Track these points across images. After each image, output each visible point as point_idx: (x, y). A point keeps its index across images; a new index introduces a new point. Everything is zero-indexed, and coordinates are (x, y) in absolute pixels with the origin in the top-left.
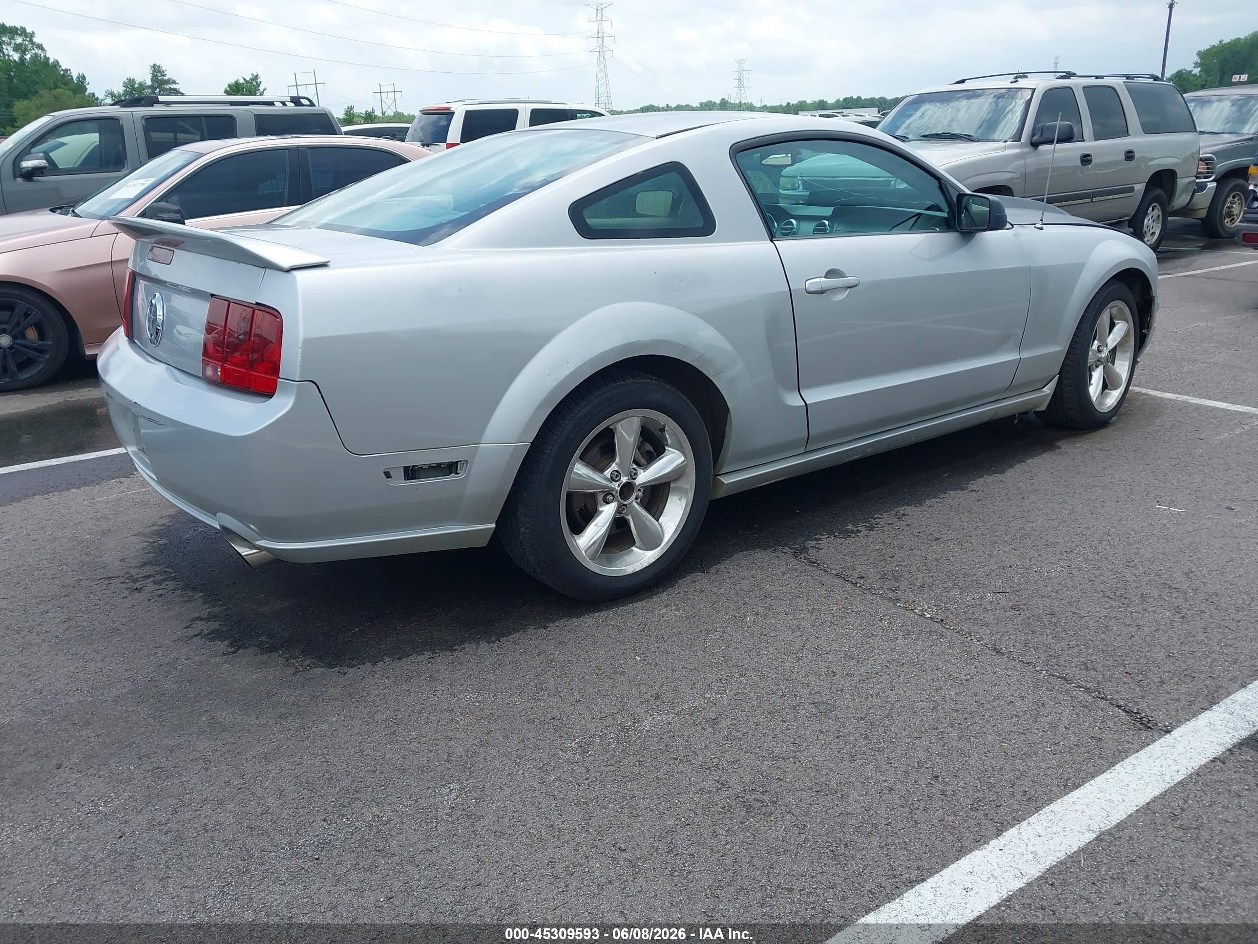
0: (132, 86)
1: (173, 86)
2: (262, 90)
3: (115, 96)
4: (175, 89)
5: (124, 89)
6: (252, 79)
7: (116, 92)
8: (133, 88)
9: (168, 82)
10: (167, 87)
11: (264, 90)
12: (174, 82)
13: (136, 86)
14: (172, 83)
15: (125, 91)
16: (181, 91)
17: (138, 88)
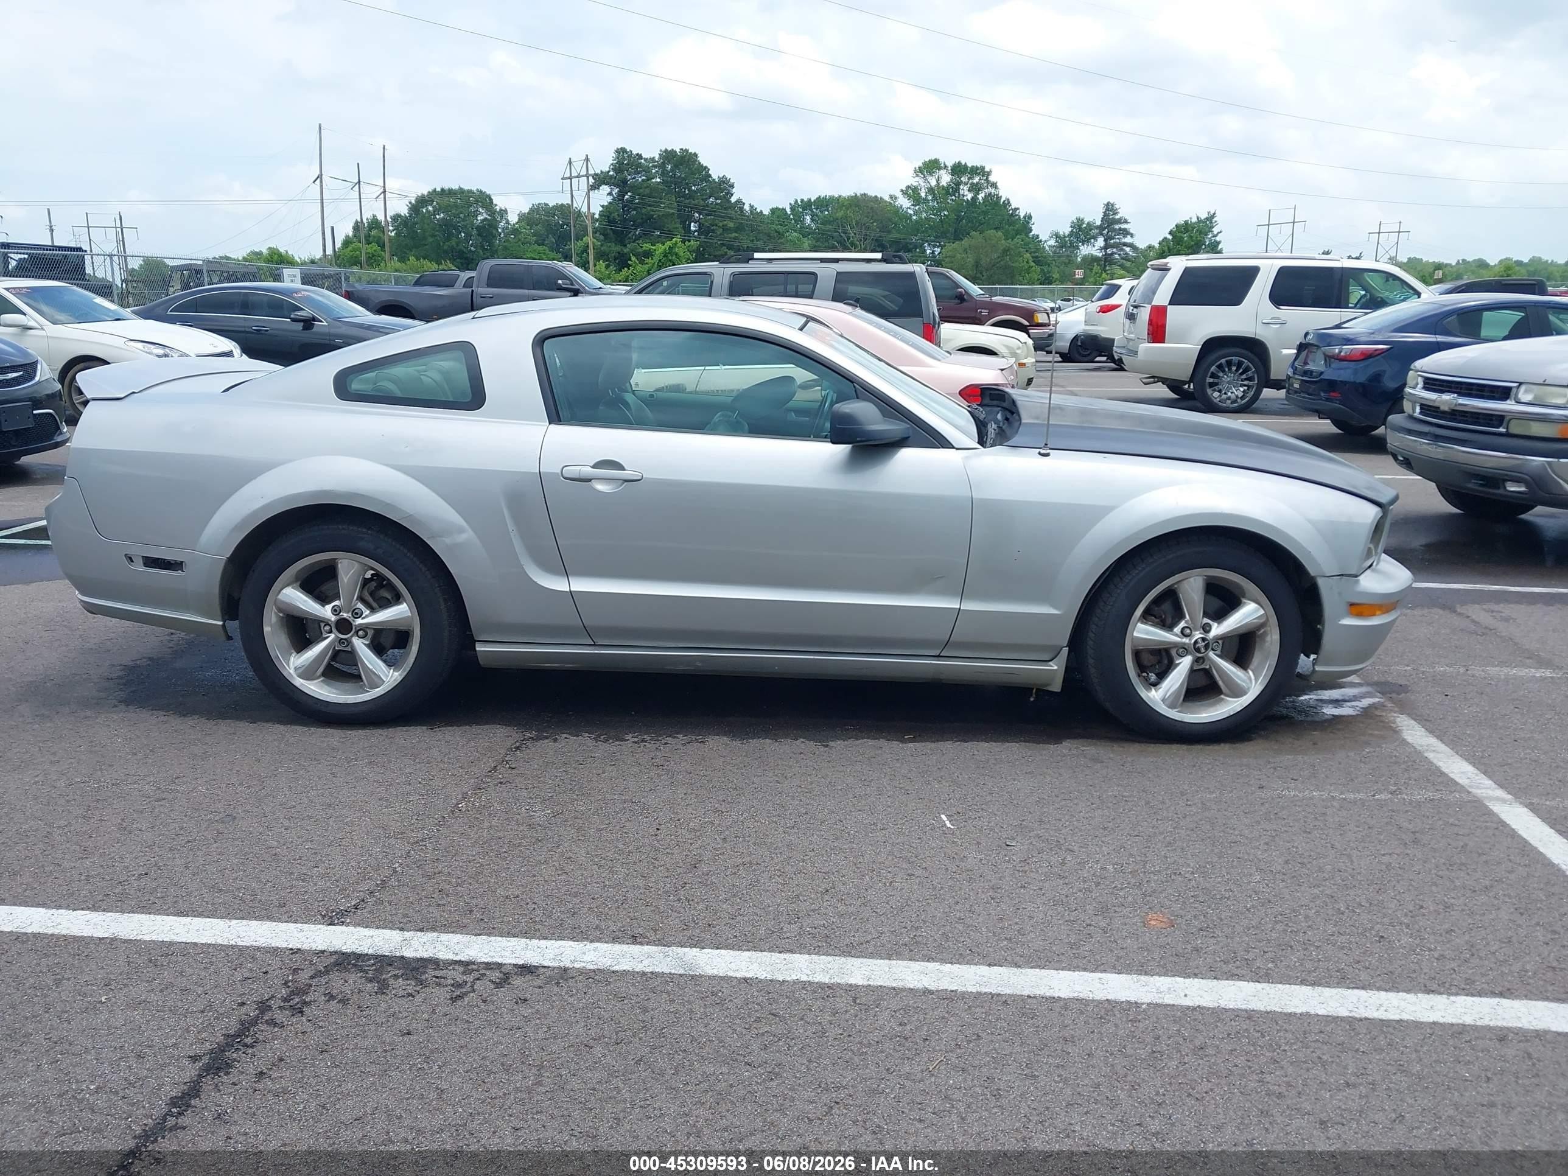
0: (1080, 226)
1: (1123, 226)
2: (1215, 233)
3: (1060, 237)
4: (1125, 230)
5: (1070, 229)
6: (1207, 218)
7: (1061, 233)
8: (1080, 229)
9: (1119, 221)
10: (1117, 227)
11: (1218, 233)
12: (1126, 222)
13: (1084, 226)
14: (1124, 222)
15: (1072, 231)
16: (1131, 231)
17: (1085, 228)
